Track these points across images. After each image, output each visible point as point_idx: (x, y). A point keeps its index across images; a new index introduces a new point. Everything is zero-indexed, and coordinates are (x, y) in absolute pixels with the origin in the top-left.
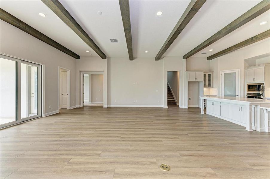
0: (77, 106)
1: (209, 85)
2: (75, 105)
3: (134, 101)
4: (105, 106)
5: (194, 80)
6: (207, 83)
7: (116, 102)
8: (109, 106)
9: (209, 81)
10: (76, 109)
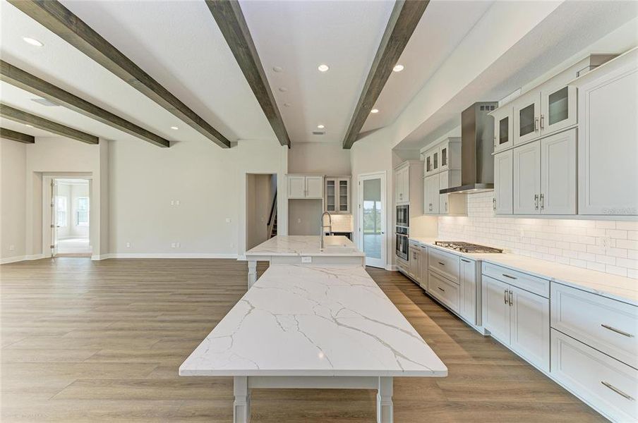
0: (29, 258)
1: (344, 208)
3: (173, 245)
4: (96, 257)
5: (302, 196)
6: (337, 204)
7: (128, 246)
8: (111, 256)
9: (344, 198)
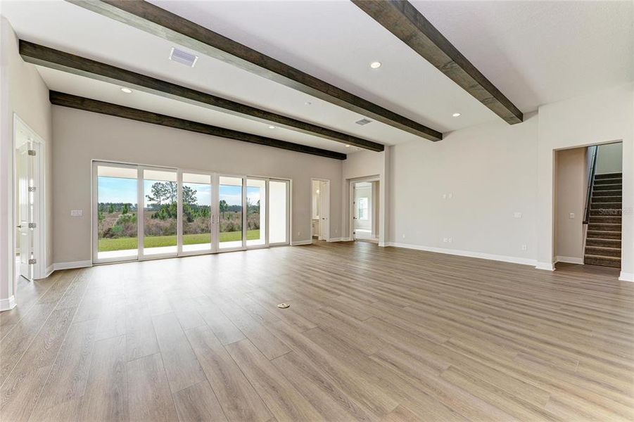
0: (343, 239)
2: (341, 236)
3: (445, 240)
4: (382, 244)
8: (390, 244)
10: (340, 243)
